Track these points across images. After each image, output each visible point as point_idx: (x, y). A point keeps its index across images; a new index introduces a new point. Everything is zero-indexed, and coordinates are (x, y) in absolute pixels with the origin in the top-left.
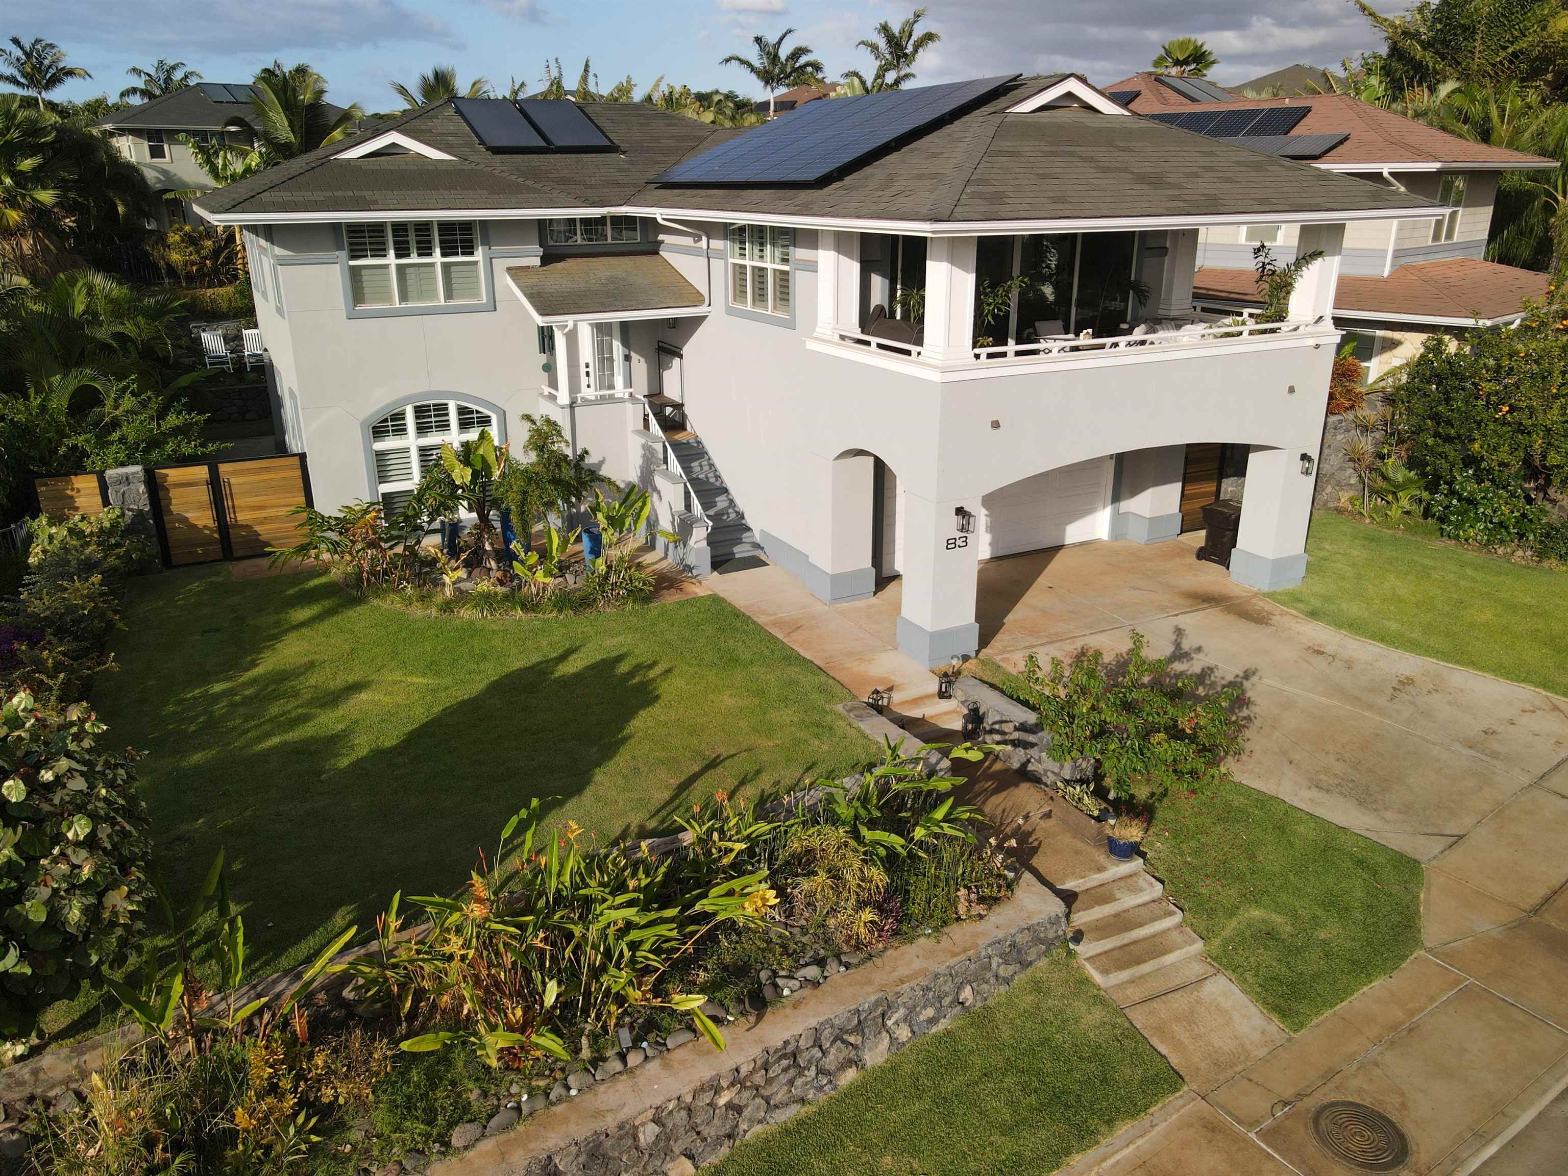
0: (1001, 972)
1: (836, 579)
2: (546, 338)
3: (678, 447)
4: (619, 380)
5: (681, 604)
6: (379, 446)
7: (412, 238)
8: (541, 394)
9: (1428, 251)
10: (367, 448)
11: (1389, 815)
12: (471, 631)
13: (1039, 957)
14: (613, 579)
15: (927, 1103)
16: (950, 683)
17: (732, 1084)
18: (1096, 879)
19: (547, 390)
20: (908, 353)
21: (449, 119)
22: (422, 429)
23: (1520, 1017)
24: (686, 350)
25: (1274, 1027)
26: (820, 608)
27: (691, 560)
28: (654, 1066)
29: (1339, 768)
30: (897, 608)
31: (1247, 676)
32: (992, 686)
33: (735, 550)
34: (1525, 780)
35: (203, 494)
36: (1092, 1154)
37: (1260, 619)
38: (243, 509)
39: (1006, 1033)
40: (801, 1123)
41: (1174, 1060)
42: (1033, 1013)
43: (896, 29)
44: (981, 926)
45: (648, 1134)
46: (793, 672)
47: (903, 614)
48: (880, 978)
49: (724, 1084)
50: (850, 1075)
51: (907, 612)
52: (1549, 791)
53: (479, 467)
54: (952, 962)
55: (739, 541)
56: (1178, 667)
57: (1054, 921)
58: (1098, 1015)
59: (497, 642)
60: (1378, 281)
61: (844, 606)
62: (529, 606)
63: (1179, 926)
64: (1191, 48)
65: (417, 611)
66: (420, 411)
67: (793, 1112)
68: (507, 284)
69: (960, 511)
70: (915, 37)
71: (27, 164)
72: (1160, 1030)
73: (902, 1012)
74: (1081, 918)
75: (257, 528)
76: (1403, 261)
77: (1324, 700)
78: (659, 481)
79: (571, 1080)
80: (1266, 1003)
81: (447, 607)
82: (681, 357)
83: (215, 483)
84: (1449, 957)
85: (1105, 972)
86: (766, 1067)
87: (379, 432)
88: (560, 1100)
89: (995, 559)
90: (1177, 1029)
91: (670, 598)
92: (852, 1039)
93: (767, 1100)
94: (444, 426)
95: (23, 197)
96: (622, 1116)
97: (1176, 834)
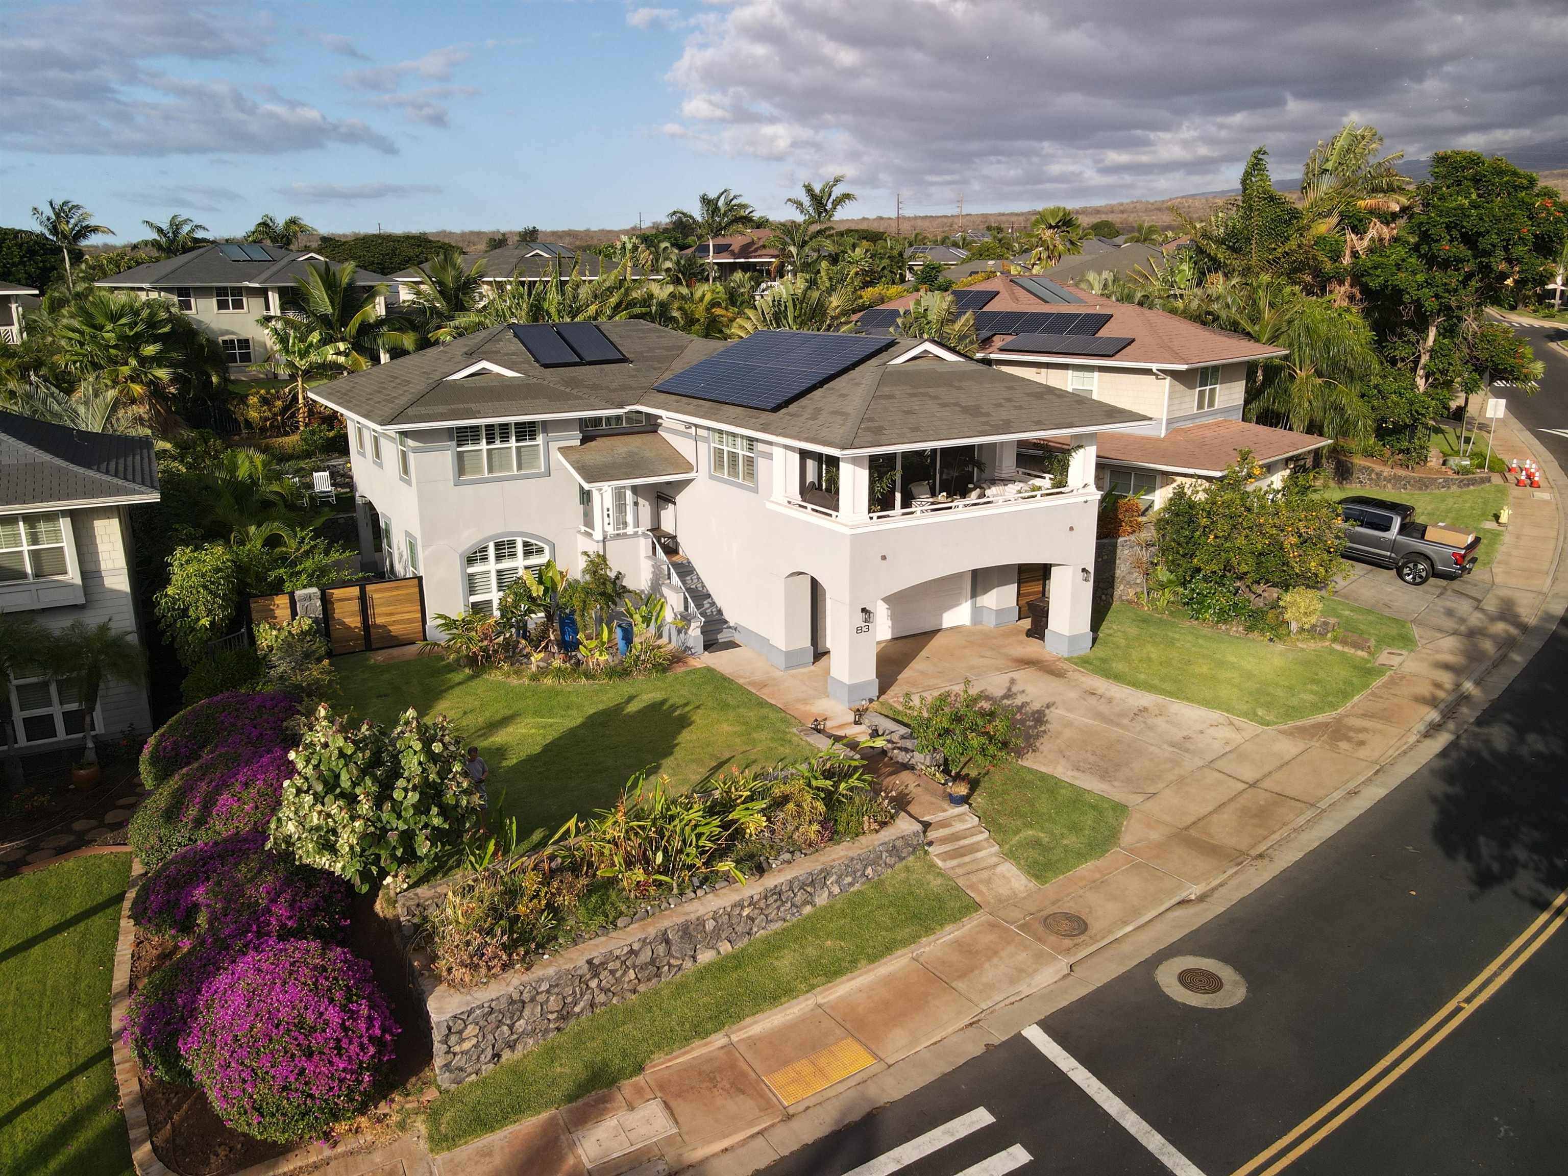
0: (888, 860)
1: (789, 655)
2: (586, 497)
3: (676, 566)
4: (630, 518)
5: (688, 673)
6: (470, 570)
7: (497, 432)
8: (579, 532)
9: (1193, 417)
10: (463, 571)
11: (1116, 784)
12: (554, 693)
13: (909, 855)
14: (642, 657)
15: (848, 920)
16: (861, 715)
17: (749, 905)
18: (941, 816)
19: (583, 529)
20: (830, 515)
21: (509, 341)
22: (499, 558)
23: (1161, 874)
24: (679, 499)
25: (1033, 884)
26: (778, 674)
27: (690, 643)
28: (710, 896)
29: (1092, 759)
30: (828, 672)
31: (1048, 707)
32: (887, 716)
33: (719, 636)
34: (1201, 763)
35: (355, 606)
36: (932, 938)
37: (1058, 674)
38: (380, 615)
39: (890, 890)
40: (784, 930)
41: (978, 899)
42: (906, 881)
43: (817, 189)
44: (875, 836)
45: (710, 925)
46: (764, 711)
47: (832, 674)
48: (822, 859)
49: (746, 904)
50: (808, 909)
51: (834, 673)
52: (1213, 769)
53: (549, 585)
54: (859, 852)
55: (720, 631)
56: (1005, 702)
57: (916, 834)
58: (939, 881)
59: (573, 698)
60: (1158, 439)
61: (794, 671)
62: (589, 675)
63: (986, 840)
64: (1061, 214)
65: (514, 681)
66: (499, 546)
67: (779, 925)
68: (558, 457)
69: (864, 610)
70: (833, 197)
71: (150, 350)
72: (972, 887)
73: (834, 878)
74: (932, 835)
75: (391, 628)
76: (1175, 425)
77: (1091, 722)
78: (665, 591)
79: (670, 900)
80: (1029, 873)
81: (534, 678)
82: (675, 503)
83: (363, 599)
84: (1131, 851)
85: (944, 860)
86: (766, 898)
87: (471, 561)
88: (666, 909)
89: (894, 639)
90: (983, 888)
91: (680, 669)
92: (809, 889)
93: (767, 916)
94: (513, 555)
95: (146, 374)
96: (698, 914)
97: (989, 794)
